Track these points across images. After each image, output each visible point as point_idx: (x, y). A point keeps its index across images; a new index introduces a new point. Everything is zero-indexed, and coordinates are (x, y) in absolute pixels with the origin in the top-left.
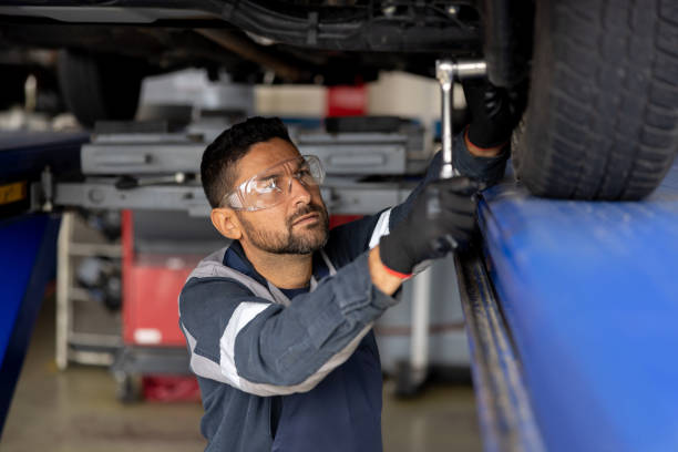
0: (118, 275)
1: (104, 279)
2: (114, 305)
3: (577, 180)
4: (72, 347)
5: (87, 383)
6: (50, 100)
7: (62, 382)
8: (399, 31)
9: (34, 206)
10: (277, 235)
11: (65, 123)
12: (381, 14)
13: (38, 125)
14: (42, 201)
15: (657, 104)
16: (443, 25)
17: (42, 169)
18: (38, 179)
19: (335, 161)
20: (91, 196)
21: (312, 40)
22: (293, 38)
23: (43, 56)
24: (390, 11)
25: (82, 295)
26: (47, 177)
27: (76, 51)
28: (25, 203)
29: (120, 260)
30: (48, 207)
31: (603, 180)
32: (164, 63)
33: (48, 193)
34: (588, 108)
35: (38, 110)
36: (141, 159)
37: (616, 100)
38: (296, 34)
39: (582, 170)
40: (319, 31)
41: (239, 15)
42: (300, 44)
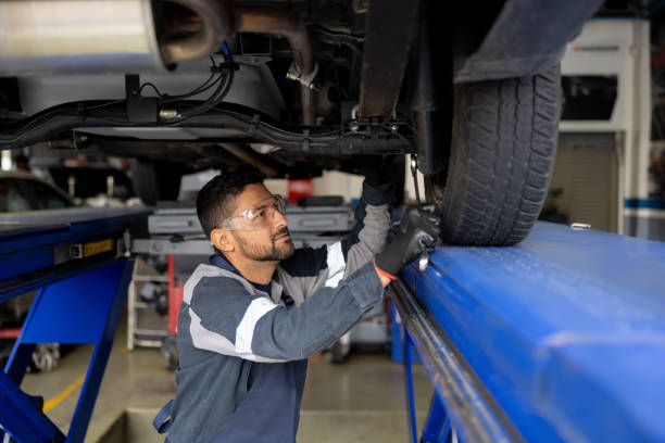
0: (165, 293)
1: (157, 296)
2: (163, 311)
3: (478, 234)
4: (137, 337)
5: (145, 358)
6: (123, 190)
7: (131, 358)
8: (360, 141)
9: (119, 254)
10: (264, 248)
11: (134, 203)
12: (349, 130)
13: (116, 204)
14: (124, 251)
15: (531, 185)
16: (388, 138)
17: (124, 231)
18: (122, 237)
19: (305, 223)
20: (154, 247)
21: (306, 147)
22: (294, 146)
23: (116, 163)
24: (354, 128)
25: (143, 305)
26: (127, 236)
27: (143, 159)
28: (113, 252)
29: (167, 283)
30: (128, 254)
31: (494, 233)
32: (196, 166)
33: (128, 246)
34: (488, 187)
35: (115, 196)
36: (186, 224)
37: (506, 182)
38: (295, 143)
39: (481, 227)
40: (310, 142)
41: (258, 132)
42: (298, 149)
